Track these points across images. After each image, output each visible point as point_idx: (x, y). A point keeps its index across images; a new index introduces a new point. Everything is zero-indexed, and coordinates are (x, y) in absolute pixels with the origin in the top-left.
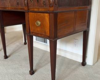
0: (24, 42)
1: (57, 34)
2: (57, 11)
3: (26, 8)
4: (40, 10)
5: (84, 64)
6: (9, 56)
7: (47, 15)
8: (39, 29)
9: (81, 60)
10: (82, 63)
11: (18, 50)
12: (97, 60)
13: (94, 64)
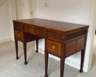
0: (36, 50)
1: (65, 55)
4: (55, 40)
5: (81, 71)
7: (59, 44)
8: (53, 51)
9: (79, 68)
10: (80, 70)
11: (32, 57)
12: (91, 68)
13: (88, 72)
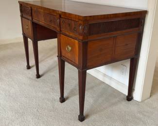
2: (87, 40)
3: (58, 29)
6: (42, 75)
8: (69, 55)
10: (127, 96)
